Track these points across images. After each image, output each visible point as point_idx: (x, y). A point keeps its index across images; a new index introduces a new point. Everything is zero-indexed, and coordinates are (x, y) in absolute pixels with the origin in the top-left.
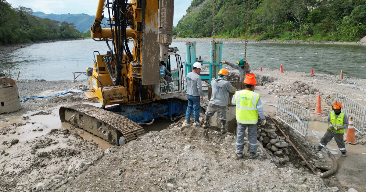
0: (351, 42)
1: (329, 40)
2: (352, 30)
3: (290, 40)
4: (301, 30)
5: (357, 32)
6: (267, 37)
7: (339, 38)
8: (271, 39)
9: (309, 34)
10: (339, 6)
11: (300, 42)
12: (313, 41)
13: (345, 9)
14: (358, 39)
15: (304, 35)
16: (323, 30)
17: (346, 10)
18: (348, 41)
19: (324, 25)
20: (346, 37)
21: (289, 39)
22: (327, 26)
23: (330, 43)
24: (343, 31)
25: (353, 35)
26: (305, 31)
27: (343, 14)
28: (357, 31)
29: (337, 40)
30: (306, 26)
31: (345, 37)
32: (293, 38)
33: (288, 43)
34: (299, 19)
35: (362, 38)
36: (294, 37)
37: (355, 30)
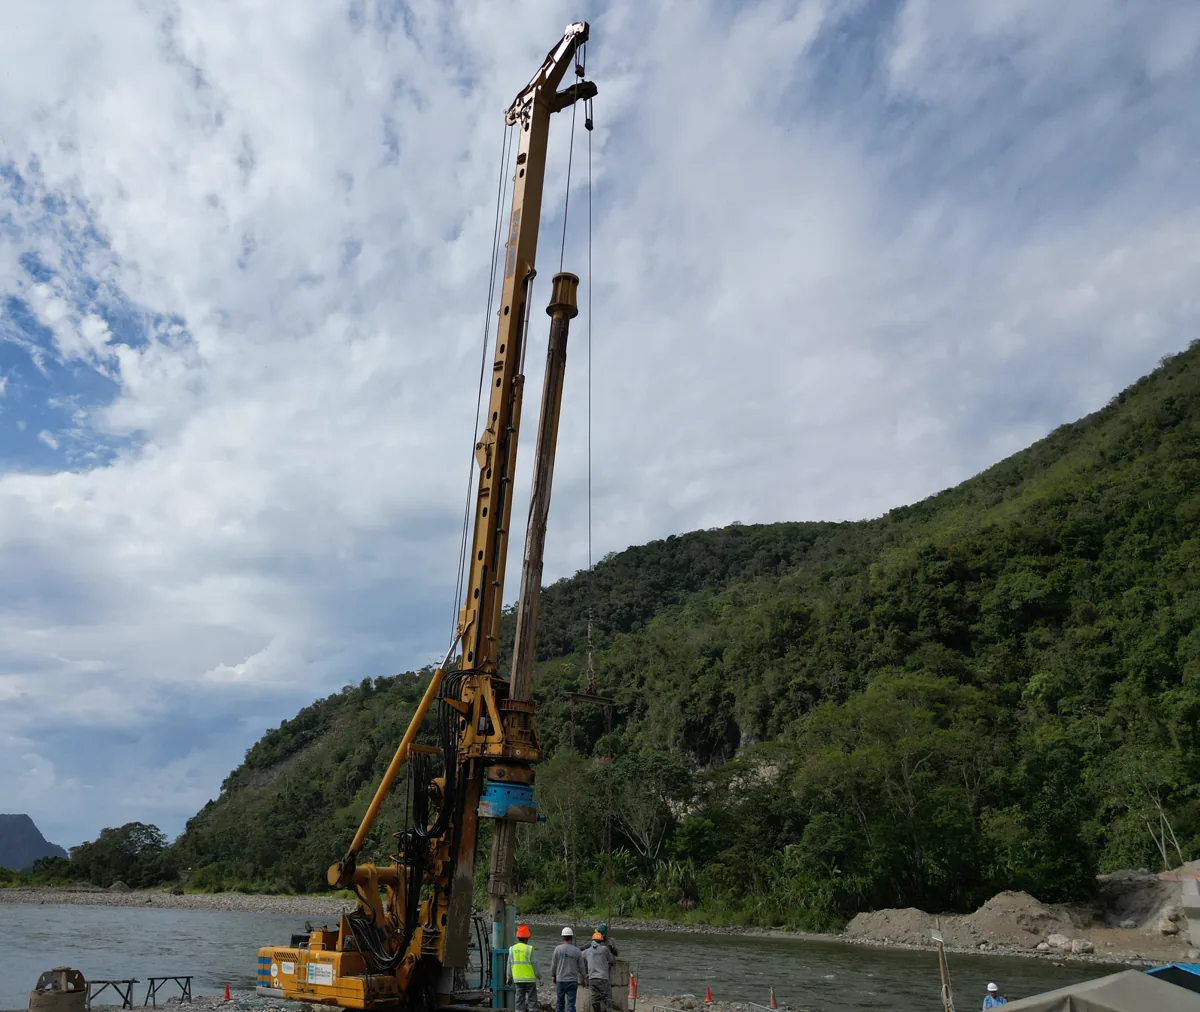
0: (819, 932)
1: (751, 922)
2: (815, 890)
3: (628, 916)
4: (661, 882)
5: (829, 897)
6: (546, 902)
7: (782, 918)
8: (562, 909)
9: (686, 897)
10: (766, 810)
11: (662, 924)
12: (702, 923)
13: (785, 819)
14: (836, 921)
15: (672, 900)
16: (729, 886)
17: (788, 824)
18: (810, 928)
19: (728, 871)
20: (802, 916)
21: (626, 913)
22: (739, 872)
23: (756, 933)
24: (789, 894)
25: (822, 908)
26: (672, 888)
27: (782, 836)
28: (830, 894)
29: (778, 924)
30: (674, 871)
31: (798, 912)
32: (637, 911)
33: (621, 927)
34: (647, 844)
35: (849, 919)
36: (640, 906)
37: (824, 893)
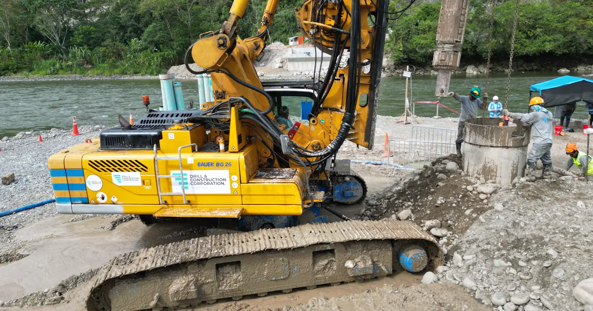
0: (156, 75)
1: (124, 73)
2: (153, 58)
3: (56, 74)
4: (72, 57)
5: (160, 61)
6: (3, 70)
7: (138, 70)
8: (15, 73)
9: (87, 63)
10: (119, 23)
11: (77, 77)
12: (98, 75)
14: (163, 70)
15: (79, 65)
16: (110, 58)
17: (130, 29)
18: (151, 74)
19: (109, 51)
20: (147, 69)
21: (55, 72)
22: (114, 51)
23: (127, 78)
24: (141, 60)
25: (157, 65)
26: (79, 60)
27: (128, 34)
28: (160, 59)
29: (136, 73)
30: (79, 52)
31: (145, 68)
32: (60, 71)
33: (55, 79)
34: (57, 39)
35: (168, 69)
36: (62, 69)
37: (157, 58)
